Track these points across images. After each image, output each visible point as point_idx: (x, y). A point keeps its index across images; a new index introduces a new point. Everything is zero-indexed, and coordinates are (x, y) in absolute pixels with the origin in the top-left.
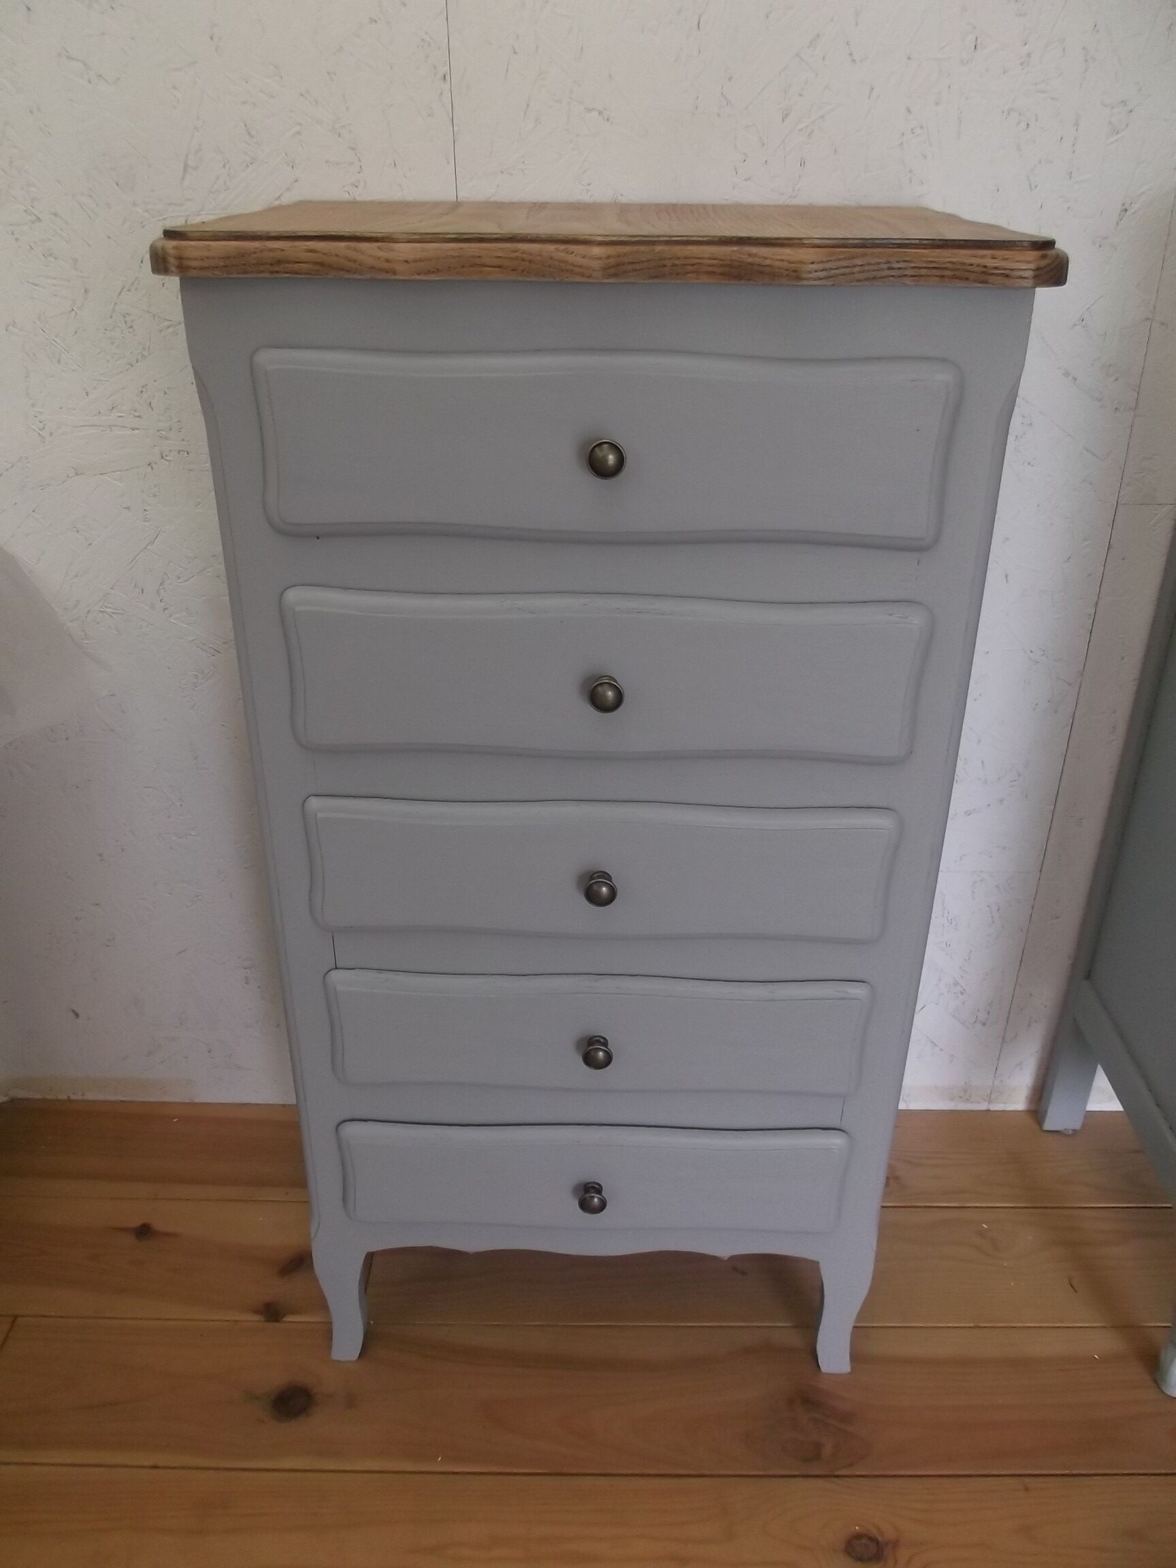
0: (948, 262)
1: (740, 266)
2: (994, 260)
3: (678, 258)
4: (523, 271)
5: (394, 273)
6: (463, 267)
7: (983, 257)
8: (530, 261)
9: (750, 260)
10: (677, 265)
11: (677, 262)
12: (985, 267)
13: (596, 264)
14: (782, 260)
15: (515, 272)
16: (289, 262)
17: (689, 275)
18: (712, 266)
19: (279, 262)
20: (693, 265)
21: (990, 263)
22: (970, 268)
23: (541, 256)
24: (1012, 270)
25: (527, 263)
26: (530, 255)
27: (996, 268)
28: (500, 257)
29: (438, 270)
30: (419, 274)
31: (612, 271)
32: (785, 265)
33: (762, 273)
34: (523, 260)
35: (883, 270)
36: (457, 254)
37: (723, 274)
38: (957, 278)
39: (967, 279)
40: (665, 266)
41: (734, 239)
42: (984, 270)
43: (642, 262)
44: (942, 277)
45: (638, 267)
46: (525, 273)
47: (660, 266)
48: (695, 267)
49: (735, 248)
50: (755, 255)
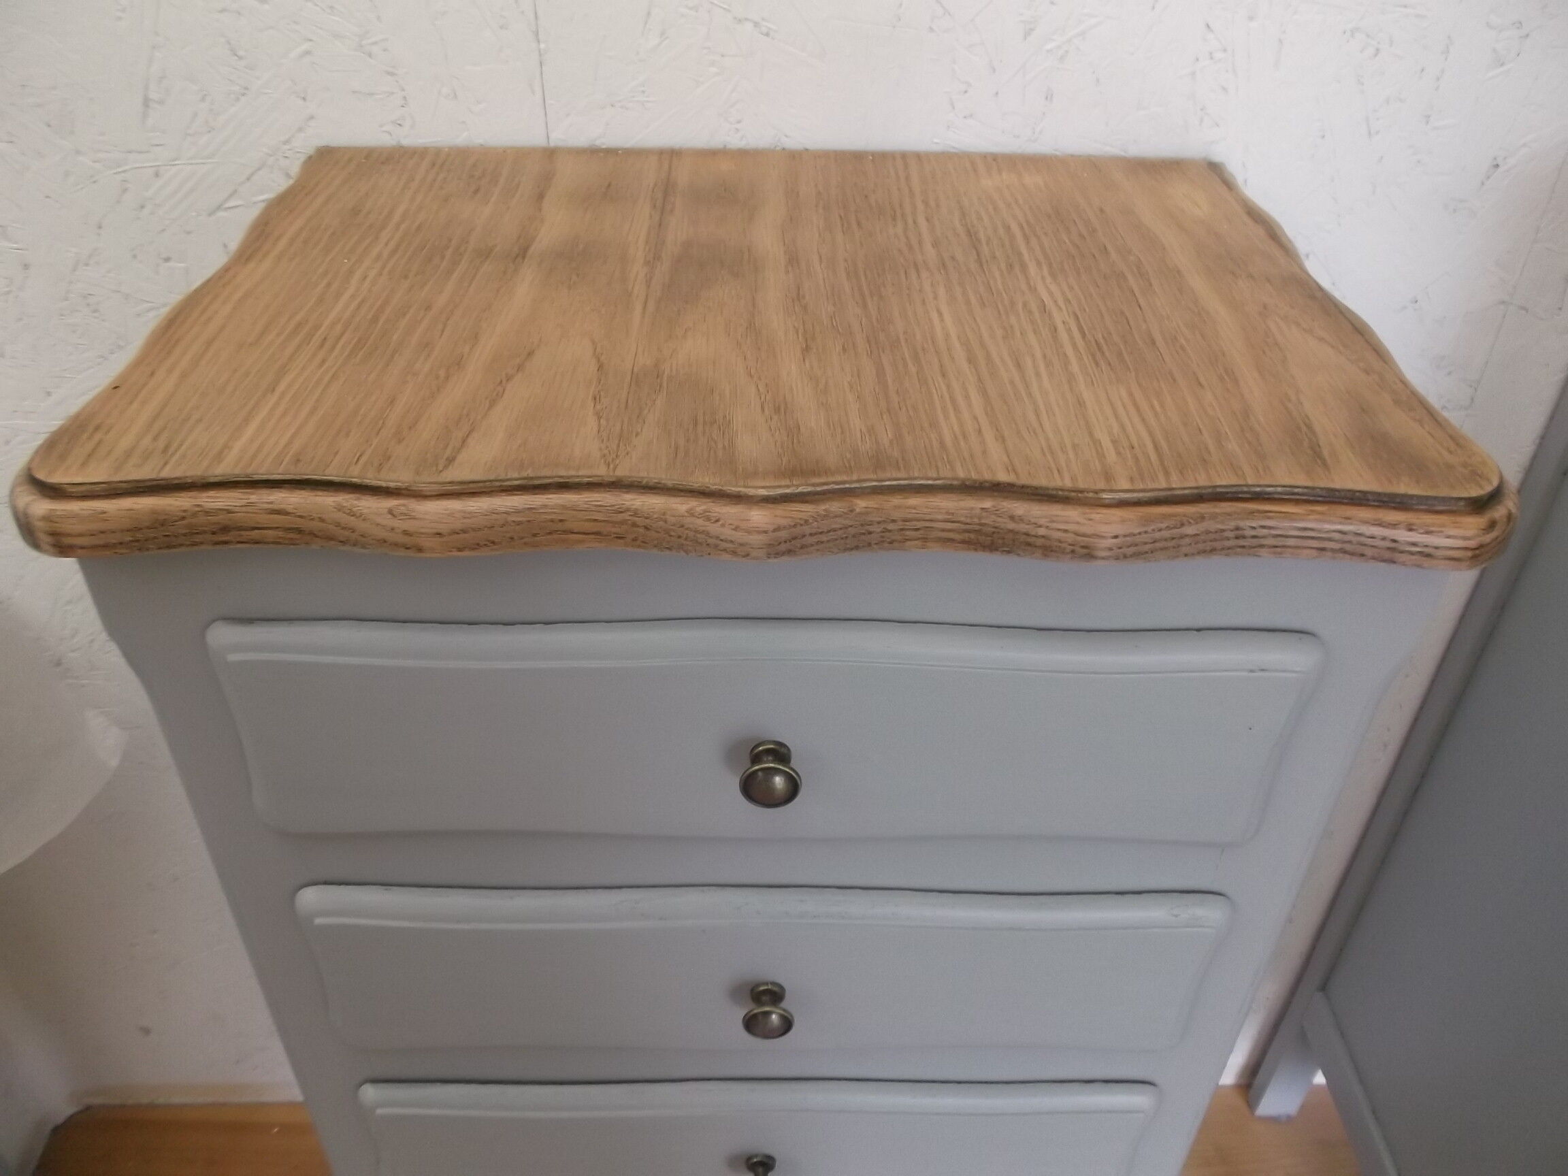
0: (1334, 531)
1: (994, 533)
2: (1410, 533)
3: (894, 521)
4: (635, 540)
5: (420, 550)
6: (535, 535)
7: (1394, 526)
8: (646, 528)
9: (1011, 526)
10: (890, 531)
11: (891, 526)
12: (1394, 541)
13: (756, 539)
14: (1066, 531)
15: (622, 541)
16: (240, 529)
17: (908, 543)
18: (950, 531)
19: (225, 529)
20: (917, 530)
21: (1402, 535)
22: (1369, 541)
23: (666, 522)
24: (1437, 548)
25: (641, 530)
26: (647, 518)
27: (1414, 544)
28: (596, 520)
29: (493, 543)
30: (460, 550)
31: (783, 547)
32: (1070, 538)
33: (1029, 544)
34: (634, 525)
35: (1228, 539)
36: (524, 519)
37: (963, 542)
38: (1345, 552)
39: (1362, 555)
40: (870, 533)
41: (987, 485)
42: (1393, 545)
43: (835, 530)
44: (1323, 549)
45: (824, 538)
46: (638, 543)
47: (864, 534)
48: (921, 532)
49: (988, 504)
50: (1021, 519)
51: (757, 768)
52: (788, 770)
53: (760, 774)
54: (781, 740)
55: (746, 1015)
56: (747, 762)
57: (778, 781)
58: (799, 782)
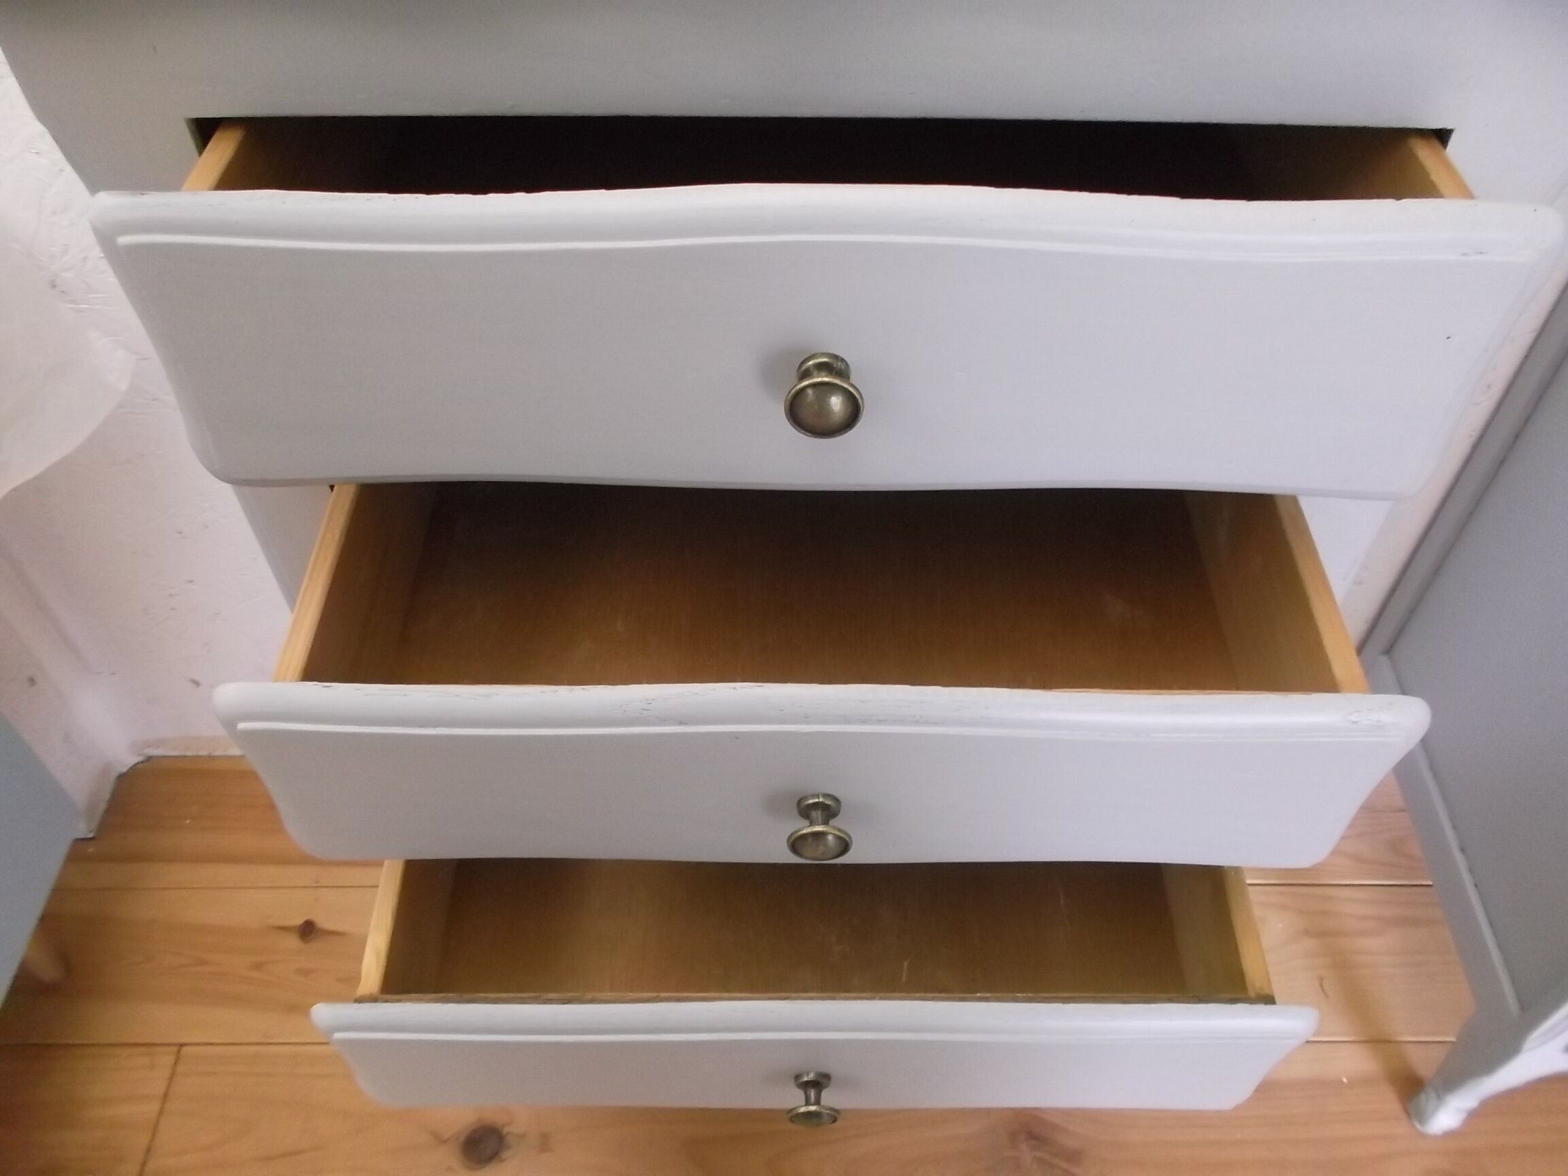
51: (806, 383)
52: (846, 386)
53: (810, 391)
54: (836, 353)
55: (791, 835)
56: (794, 377)
57: (836, 403)
58: (860, 401)
